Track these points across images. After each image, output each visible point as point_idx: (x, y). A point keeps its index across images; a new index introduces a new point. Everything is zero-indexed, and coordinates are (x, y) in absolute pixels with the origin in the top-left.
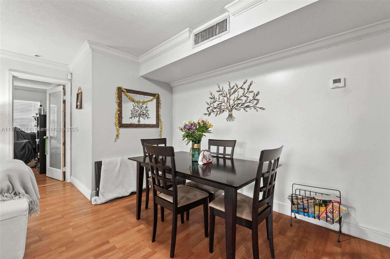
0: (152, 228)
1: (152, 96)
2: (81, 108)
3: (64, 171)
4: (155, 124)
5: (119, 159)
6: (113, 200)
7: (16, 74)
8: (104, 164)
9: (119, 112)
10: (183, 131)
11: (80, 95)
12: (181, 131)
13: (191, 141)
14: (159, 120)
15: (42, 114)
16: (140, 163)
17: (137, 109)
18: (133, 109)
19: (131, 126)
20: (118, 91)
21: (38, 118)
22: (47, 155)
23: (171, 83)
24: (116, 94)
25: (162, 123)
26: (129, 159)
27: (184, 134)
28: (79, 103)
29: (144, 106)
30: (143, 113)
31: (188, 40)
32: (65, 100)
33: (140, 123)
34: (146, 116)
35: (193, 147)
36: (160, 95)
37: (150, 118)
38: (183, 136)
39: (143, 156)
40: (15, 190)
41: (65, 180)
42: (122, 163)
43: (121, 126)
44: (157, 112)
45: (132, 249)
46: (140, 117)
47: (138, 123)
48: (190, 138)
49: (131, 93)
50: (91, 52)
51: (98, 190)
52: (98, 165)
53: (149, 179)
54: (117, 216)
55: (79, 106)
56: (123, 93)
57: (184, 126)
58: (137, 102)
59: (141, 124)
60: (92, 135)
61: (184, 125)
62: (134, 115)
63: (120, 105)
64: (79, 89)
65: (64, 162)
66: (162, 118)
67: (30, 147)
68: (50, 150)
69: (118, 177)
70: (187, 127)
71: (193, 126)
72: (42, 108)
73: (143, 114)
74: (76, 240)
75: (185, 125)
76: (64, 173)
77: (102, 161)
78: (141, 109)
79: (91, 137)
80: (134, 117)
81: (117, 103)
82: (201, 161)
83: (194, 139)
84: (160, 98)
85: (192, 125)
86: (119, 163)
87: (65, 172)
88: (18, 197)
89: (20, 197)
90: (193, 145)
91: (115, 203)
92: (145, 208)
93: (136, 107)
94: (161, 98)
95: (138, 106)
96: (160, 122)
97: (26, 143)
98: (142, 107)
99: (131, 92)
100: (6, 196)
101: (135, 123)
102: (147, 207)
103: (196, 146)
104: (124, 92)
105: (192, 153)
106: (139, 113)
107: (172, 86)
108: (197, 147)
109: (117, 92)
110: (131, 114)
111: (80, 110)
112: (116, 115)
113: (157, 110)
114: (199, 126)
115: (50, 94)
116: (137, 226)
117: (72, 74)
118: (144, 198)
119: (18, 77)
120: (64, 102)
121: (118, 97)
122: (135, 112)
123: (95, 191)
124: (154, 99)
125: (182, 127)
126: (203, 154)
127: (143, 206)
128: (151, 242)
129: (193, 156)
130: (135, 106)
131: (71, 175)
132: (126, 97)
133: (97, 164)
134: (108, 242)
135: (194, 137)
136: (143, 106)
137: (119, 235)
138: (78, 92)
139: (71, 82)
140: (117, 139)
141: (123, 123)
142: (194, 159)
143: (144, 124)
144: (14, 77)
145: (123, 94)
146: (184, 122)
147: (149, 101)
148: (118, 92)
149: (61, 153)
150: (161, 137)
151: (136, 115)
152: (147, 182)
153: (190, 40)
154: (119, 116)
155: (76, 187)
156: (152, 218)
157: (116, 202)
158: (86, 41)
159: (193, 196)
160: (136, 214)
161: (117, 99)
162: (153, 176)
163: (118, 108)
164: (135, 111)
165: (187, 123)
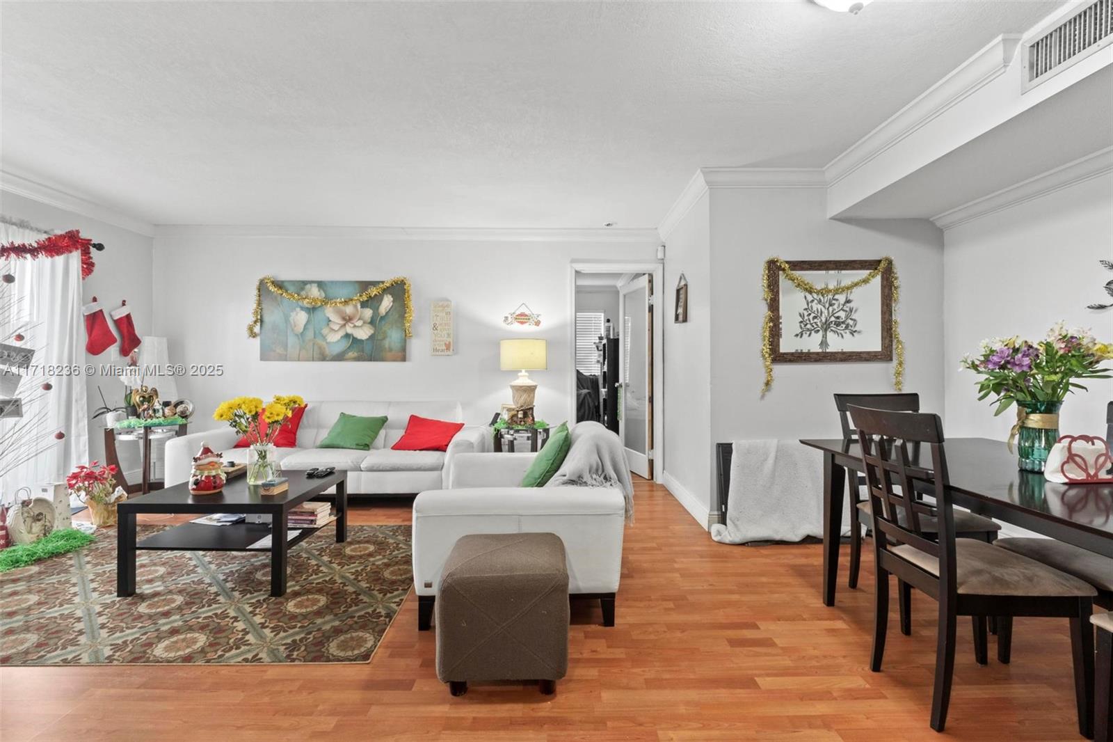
0: (870, 639)
1: (867, 269)
2: (685, 320)
3: (651, 457)
4: (880, 350)
5: (773, 443)
6: (759, 544)
7: (579, 267)
8: (737, 452)
9: (771, 324)
10: (979, 372)
11: (682, 292)
12: (973, 372)
13: (1015, 404)
14: (891, 337)
15: (612, 337)
16: (833, 456)
17: (817, 309)
18: (806, 309)
19: (804, 358)
20: (769, 269)
21: (604, 345)
22: (620, 421)
23: (934, 218)
24: (764, 280)
25: (902, 348)
26: (802, 442)
27: (983, 380)
28: (680, 310)
29: (842, 298)
30: (838, 318)
31: (1003, 70)
32: (652, 305)
33: (828, 351)
34: (847, 327)
35: (1023, 423)
36: (893, 263)
37: (859, 332)
38: (979, 385)
39: (840, 440)
40: (606, 472)
41: (652, 478)
42: (781, 453)
43: (778, 358)
44: (883, 313)
45: (814, 663)
46: (828, 332)
47: (820, 351)
48: (1012, 395)
49: (802, 269)
50: (708, 192)
51: (724, 510)
52: (724, 452)
53: (859, 505)
54: (772, 580)
55: (681, 318)
56: (781, 272)
57: (984, 355)
58: (819, 291)
59: (832, 353)
60: (711, 381)
61: (984, 353)
62: (809, 326)
63: (774, 305)
64: (681, 278)
65: (650, 439)
66: (902, 330)
67: (591, 405)
68: (626, 415)
69: (770, 488)
70: (996, 359)
71: (1020, 355)
72: (611, 324)
73: (835, 322)
74: (690, 598)
75: (988, 352)
76: (651, 462)
77: (731, 444)
78: (831, 309)
79: (709, 387)
80: (808, 333)
81: (766, 300)
82: (1055, 472)
83: (1029, 398)
84: (895, 271)
85: (1016, 350)
86: (772, 455)
87: (652, 460)
88: (609, 483)
89: (611, 485)
90: (1022, 418)
91: (765, 551)
92: (848, 584)
93: (814, 304)
94: (899, 270)
95: (820, 301)
96: (894, 344)
97: (586, 395)
98: (834, 302)
99: (804, 266)
100: (595, 480)
101: (811, 351)
102: (853, 583)
103: (1035, 420)
104: (784, 270)
105: (1019, 444)
106: (824, 320)
107: (939, 224)
108: (1041, 423)
109: (767, 272)
110: (798, 325)
111: (684, 324)
112: (764, 332)
113: (885, 307)
114: (1050, 353)
115: (625, 296)
116: (826, 620)
117: (665, 247)
118: (844, 560)
119: (583, 272)
120: (651, 309)
121: (769, 286)
122: (811, 317)
123: (718, 510)
124: (873, 277)
125: (978, 358)
126: (1066, 449)
127: (843, 578)
128: (867, 668)
129: (1025, 453)
130: (812, 301)
131: (664, 469)
132: (791, 281)
133: (721, 448)
134: (755, 627)
135: (1026, 391)
136: (837, 300)
137: (779, 620)
138: (678, 285)
139: (664, 264)
140: (766, 393)
141: (782, 350)
142: (1026, 463)
143: (840, 351)
144: (577, 272)
145: (780, 276)
146: (984, 342)
147: (856, 285)
148: (769, 272)
149: (645, 421)
150: (900, 390)
151: (815, 326)
152: (855, 513)
153: (1008, 68)
154: (772, 334)
155: (674, 497)
156: (872, 616)
157: (766, 549)
158: (699, 170)
159: (1022, 577)
160: (822, 590)
161: (766, 290)
162: (874, 493)
163: (770, 312)
164: (813, 315)
165: (997, 346)
